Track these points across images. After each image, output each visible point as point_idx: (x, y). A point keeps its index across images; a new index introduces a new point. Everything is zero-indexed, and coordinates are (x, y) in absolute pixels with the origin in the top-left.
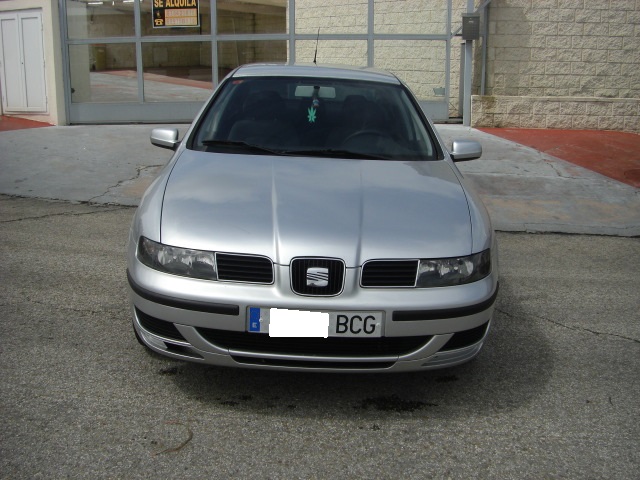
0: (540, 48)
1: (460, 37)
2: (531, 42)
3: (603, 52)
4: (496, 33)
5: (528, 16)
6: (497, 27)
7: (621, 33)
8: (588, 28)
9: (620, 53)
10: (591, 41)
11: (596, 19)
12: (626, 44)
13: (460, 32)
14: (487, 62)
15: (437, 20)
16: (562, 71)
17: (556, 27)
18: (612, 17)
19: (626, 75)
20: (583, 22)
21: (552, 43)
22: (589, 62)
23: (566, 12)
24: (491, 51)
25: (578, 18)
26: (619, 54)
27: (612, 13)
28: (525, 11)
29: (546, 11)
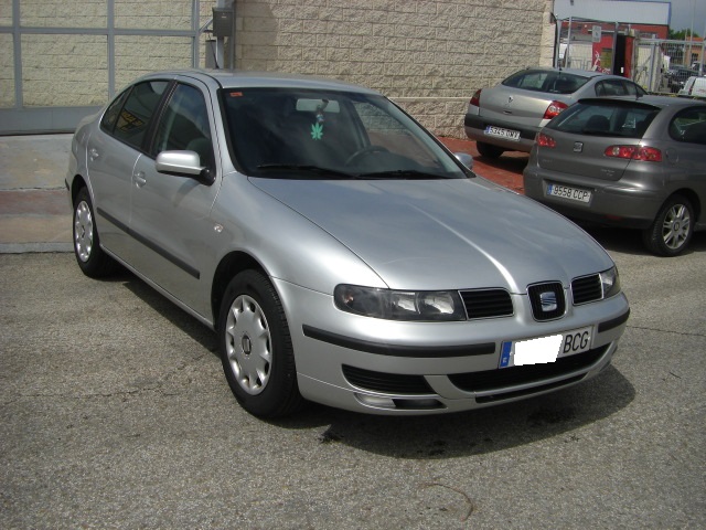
0: (287, 46)
1: (211, 34)
2: (278, 40)
3: (345, 51)
4: (243, 30)
5: (274, 12)
6: (244, 23)
7: (361, 32)
8: (331, 26)
9: (361, 51)
10: (334, 40)
11: (338, 17)
12: (366, 43)
13: (211, 27)
14: (235, 60)
15: (169, 13)
16: (308, 70)
17: (302, 25)
18: (352, 16)
19: (365, 74)
20: (326, 20)
21: (298, 41)
22: (332, 61)
23: (311, 9)
24: (239, 49)
25: (321, 16)
26: (359, 53)
27: (352, 12)
28: (271, 7)
29: (291, 8)
